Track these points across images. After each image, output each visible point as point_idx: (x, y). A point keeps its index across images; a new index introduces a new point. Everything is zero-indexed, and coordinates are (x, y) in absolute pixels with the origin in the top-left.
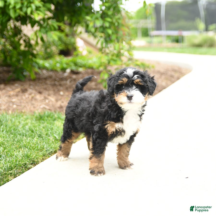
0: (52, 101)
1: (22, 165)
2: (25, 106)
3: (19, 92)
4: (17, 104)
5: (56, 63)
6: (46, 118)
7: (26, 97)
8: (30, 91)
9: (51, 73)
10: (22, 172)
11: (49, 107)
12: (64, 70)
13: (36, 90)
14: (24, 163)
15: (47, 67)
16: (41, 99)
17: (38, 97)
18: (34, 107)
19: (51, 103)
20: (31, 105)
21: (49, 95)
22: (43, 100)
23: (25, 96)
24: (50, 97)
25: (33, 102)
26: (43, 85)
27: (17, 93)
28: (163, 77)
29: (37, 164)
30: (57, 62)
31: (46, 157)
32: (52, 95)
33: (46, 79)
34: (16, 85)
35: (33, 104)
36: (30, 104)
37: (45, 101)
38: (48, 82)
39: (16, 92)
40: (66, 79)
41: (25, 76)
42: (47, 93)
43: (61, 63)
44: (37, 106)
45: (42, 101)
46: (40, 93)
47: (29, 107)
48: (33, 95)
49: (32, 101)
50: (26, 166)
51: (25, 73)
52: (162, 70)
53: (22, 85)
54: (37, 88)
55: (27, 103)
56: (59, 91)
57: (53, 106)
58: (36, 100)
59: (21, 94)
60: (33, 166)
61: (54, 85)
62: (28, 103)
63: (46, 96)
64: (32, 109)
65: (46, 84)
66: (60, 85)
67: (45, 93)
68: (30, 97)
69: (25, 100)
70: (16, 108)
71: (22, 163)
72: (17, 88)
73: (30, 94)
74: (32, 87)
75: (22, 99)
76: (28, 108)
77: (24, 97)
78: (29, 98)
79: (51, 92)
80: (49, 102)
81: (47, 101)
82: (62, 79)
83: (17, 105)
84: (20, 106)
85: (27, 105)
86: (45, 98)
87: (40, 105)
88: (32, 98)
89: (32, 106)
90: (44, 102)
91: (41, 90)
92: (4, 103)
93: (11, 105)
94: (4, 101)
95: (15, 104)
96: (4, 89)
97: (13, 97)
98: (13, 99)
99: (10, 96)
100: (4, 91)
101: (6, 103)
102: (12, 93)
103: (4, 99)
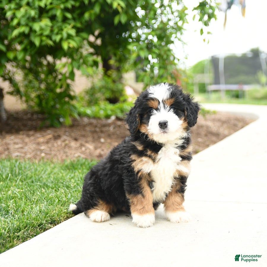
0: (89, 149)
2: (55, 155)
3: (51, 138)
4: (47, 152)
5: (99, 110)
7: (58, 144)
8: (64, 137)
10: (35, 235)
11: (86, 156)
12: (108, 117)
13: (71, 137)
15: (88, 114)
16: (76, 147)
17: (73, 144)
18: (67, 156)
19: (88, 151)
20: (63, 154)
21: (87, 142)
22: (79, 147)
23: (57, 143)
24: (87, 144)
25: (67, 150)
26: (81, 131)
27: (49, 140)
28: (225, 125)
30: (101, 109)
32: (90, 143)
33: (85, 126)
34: (49, 131)
35: (65, 152)
36: (62, 152)
37: (81, 149)
38: (88, 129)
39: (47, 139)
40: (109, 125)
41: (61, 123)
42: (84, 139)
43: (105, 110)
44: (71, 154)
45: (77, 149)
46: (76, 140)
47: (61, 156)
48: (67, 142)
49: (65, 148)
51: (61, 120)
53: (56, 132)
54: (73, 134)
55: (59, 150)
56: (99, 138)
57: (91, 154)
58: (70, 147)
59: (52, 141)
61: (95, 132)
62: (59, 151)
63: (83, 143)
64: (64, 158)
65: (85, 130)
66: (102, 132)
67: (82, 141)
68: (63, 144)
69: (57, 148)
70: (44, 156)
72: (49, 134)
73: (64, 141)
74: (67, 134)
75: (53, 146)
76: (59, 157)
77: (55, 145)
78: (61, 145)
79: (90, 139)
80: (86, 150)
81: (83, 149)
82: (105, 126)
83: (46, 154)
84: (50, 154)
85: (58, 153)
86: (82, 145)
88: (66, 145)
89: (64, 155)
90: (80, 150)
91: (78, 137)
92: (30, 151)
93: (39, 153)
94: (31, 149)
95: (43, 153)
96: (33, 135)
97: (42, 145)
98: (41, 146)
99: (38, 144)
100: (32, 138)
101: (33, 151)
102: (41, 140)
103: (31, 147)
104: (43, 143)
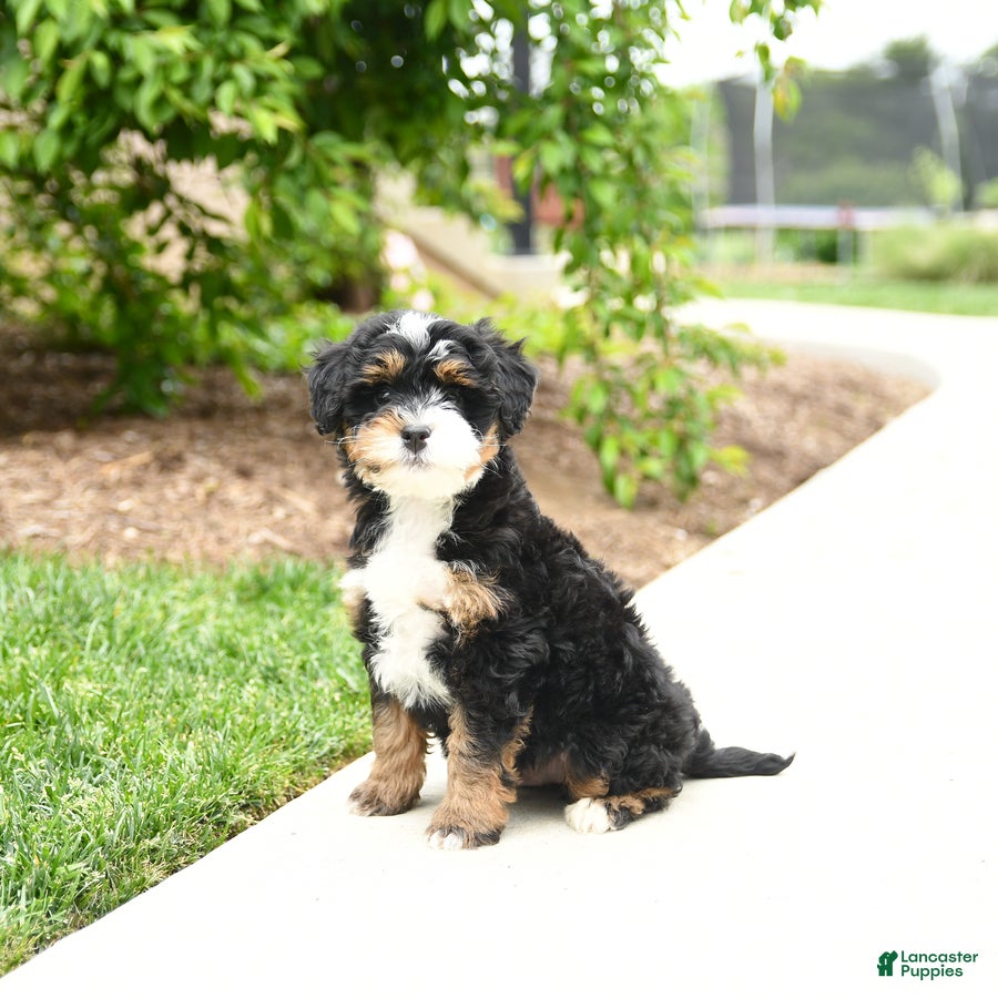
0: (303, 516)
1: (202, 811)
2: (177, 536)
3: (146, 466)
4: (143, 521)
5: (301, 340)
6: (287, 591)
7: (177, 493)
8: (196, 463)
9: (281, 386)
10: (201, 846)
11: (292, 540)
13: (224, 461)
14: (210, 800)
16: (252, 503)
17: (236, 491)
18: (221, 541)
19: (297, 523)
20: (205, 531)
21: (286, 485)
22: (260, 507)
23: (174, 485)
24: (289, 492)
25: (216, 515)
26: (252, 438)
27: (139, 474)
28: (803, 412)
29: (270, 811)
30: (306, 336)
31: (306, 775)
32: (301, 488)
33: (261, 410)
34: (130, 435)
35: (212, 526)
36: (199, 524)
37: (271, 513)
38: (276, 424)
39: (133, 470)
41: (166, 398)
42: (275, 474)
44: (236, 533)
45: (257, 514)
46: (245, 473)
47: (197, 540)
48: (211, 483)
49: (207, 509)
50: (219, 815)
51: (168, 386)
52: (796, 383)
53: (156, 438)
54: (225, 450)
55: (185, 517)
56: (330, 465)
57: (309, 535)
58: (226, 505)
59: (153, 476)
60: (250, 819)
61: (305, 440)
62: (190, 520)
63: (276, 489)
64: (212, 547)
65: (268, 434)
67: (269, 476)
68: (200, 492)
69: (177, 506)
70: (135, 539)
71: (203, 802)
72: (133, 447)
73: (199, 479)
74: (200, 446)
75: (162, 499)
76: (193, 543)
77: (170, 494)
78: (193, 496)
79: (295, 472)
80: (289, 516)
81: (279, 513)
83: (144, 531)
84: (157, 532)
85: (186, 529)
86: (271, 499)
87: (249, 533)
88: (210, 494)
89: (212, 537)
90: (266, 519)
91: (249, 461)
92: (82, 519)
93: (113, 526)
94: (81, 509)
95: (129, 526)
96: (76, 452)
97: (120, 492)
98: (120, 499)
99: (103, 487)
100: (76, 463)
101: (91, 517)
102: (113, 472)
103: (78, 501)
104: (120, 483)
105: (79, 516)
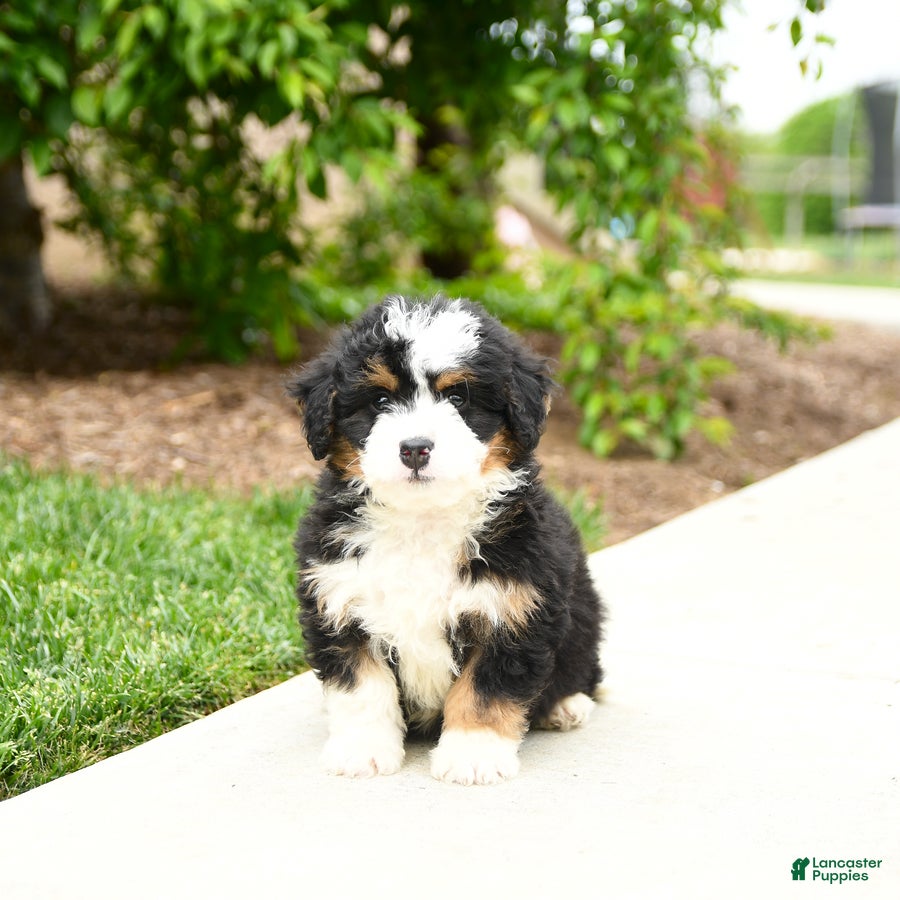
1: (151, 702)
2: (222, 467)
3: (207, 405)
4: (193, 453)
7: (232, 429)
8: (255, 403)
10: (146, 735)
13: (283, 402)
17: (288, 430)
18: (263, 473)
20: (250, 464)
23: (229, 422)
25: (263, 450)
27: (199, 411)
29: (224, 706)
31: (269, 678)
34: (202, 377)
35: (257, 460)
36: (245, 457)
39: (196, 408)
41: (246, 348)
44: (278, 466)
47: (241, 470)
48: (265, 421)
49: (256, 444)
51: (250, 335)
53: (226, 380)
55: (235, 452)
58: (275, 442)
59: (214, 414)
60: (200, 714)
62: (237, 454)
64: (253, 478)
68: (252, 429)
69: (228, 440)
70: (181, 469)
73: (255, 417)
74: (266, 389)
75: (215, 434)
76: (237, 473)
77: (224, 429)
83: (190, 461)
84: (204, 463)
85: (232, 462)
87: (291, 465)
88: (262, 432)
92: (135, 449)
93: (163, 456)
94: (135, 440)
95: (179, 456)
96: (145, 389)
97: (176, 426)
98: (174, 431)
99: (164, 423)
100: (142, 400)
101: (145, 448)
102: (175, 409)
103: (136, 433)
104: (181, 420)
105: (134, 446)
